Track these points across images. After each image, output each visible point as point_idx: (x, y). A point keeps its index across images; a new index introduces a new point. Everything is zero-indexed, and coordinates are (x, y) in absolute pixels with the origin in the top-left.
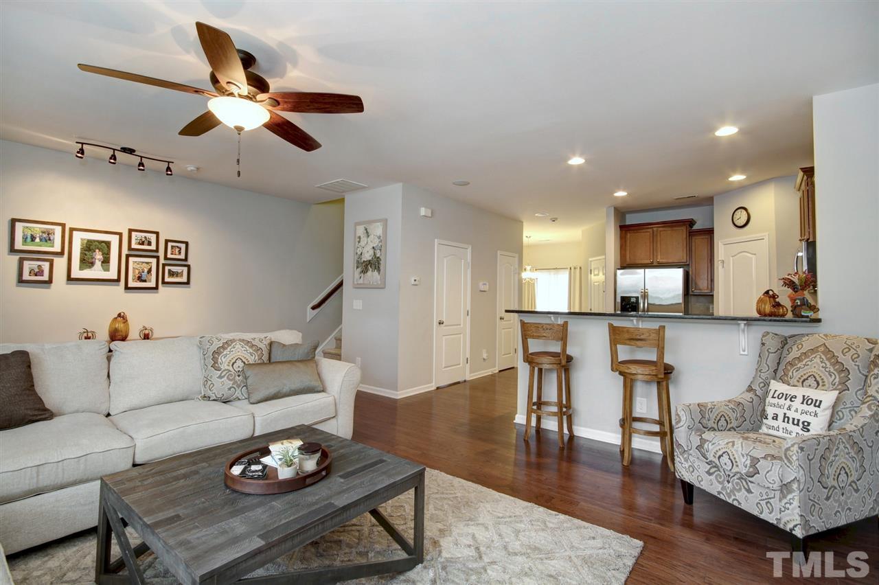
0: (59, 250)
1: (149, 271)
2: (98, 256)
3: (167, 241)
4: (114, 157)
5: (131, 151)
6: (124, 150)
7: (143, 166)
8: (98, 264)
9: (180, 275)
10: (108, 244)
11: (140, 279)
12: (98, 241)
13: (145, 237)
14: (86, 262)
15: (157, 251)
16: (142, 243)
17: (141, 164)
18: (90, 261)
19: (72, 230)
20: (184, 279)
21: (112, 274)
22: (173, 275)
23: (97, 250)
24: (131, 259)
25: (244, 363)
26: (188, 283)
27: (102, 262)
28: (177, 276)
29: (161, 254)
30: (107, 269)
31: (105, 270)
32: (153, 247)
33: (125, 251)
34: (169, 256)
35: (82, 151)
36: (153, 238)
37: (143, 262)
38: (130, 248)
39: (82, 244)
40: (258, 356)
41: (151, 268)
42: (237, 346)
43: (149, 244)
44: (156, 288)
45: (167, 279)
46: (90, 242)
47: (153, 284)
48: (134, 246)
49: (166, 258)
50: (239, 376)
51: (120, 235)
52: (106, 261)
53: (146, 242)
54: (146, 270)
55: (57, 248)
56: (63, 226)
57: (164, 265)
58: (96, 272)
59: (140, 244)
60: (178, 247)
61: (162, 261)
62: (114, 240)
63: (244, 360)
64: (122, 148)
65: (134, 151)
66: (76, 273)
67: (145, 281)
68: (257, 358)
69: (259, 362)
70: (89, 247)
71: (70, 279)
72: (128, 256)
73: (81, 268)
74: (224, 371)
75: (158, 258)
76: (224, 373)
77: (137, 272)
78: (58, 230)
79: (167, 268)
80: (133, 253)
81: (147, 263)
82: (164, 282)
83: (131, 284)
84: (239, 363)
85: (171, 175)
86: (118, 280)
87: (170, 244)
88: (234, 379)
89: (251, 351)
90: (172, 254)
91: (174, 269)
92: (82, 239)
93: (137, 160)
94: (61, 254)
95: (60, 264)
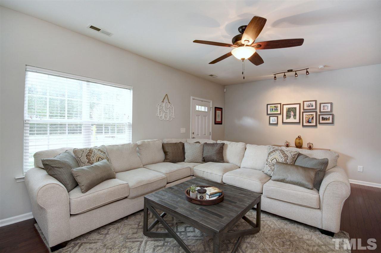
0: (280, 113)
1: (313, 118)
2: (292, 113)
3: (320, 104)
4: (285, 75)
5: (291, 71)
6: (289, 71)
7: (297, 75)
8: (292, 116)
9: (329, 119)
10: (295, 108)
11: (308, 122)
12: (292, 108)
13: (310, 104)
14: (288, 116)
15: (316, 108)
16: (309, 106)
17: (296, 74)
18: (289, 116)
19: (283, 105)
20: (330, 121)
21: (297, 120)
22: (324, 120)
23: (292, 111)
24: (304, 114)
25: (277, 161)
26: (333, 123)
27: (293, 116)
28: (326, 120)
29: (318, 110)
30: (295, 118)
31: (294, 119)
32: (314, 107)
33: (302, 111)
34: (322, 110)
35: (275, 77)
36: (314, 103)
37: (310, 115)
38: (304, 109)
39: (287, 110)
40: (285, 159)
41: (313, 117)
42: (277, 153)
43: (312, 106)
44: (316, 126)
45: (321, 122)
46: (289, 109)
47: (314, 124)
48: (305, 108)
49: (320, 112)
50: (273, 166)
51: (300, 104)
52: (295, 115)
53: (311, 106)
54: (311, 118)
55: (279, 112)
56: (280, 104)
57: (319, 115)
58: (291, 120)
59: (308, 107)
60: (326, 106)
61: (319, 113)
62: (297, 106)
63: (277, 159)
64: (288, 71)
65: (292, 70)
66: (285, 121)
67: (311, 123)
68: (284, 160)
69: (284, 162)
70: (289, 110)
71: (283, 123)
72: (303, 113)
73: (287, 119)
74: (268, 162)
75: (316, 112)
76: (268, 163)
77: (307, 119)
78: (279, 105)
79: (321, 117)
80: (305, 111)
81: (311, 115)
82: (320, 123)
83: (305, 124)
84: (275, 160)
85: (309, 74)
86: (299, 123)
87: (322, 105)
88: (271, 167)
89: (282, 156)
90: (323, 110)
91: (325, 116)
92: (286, 108)
93: (294, 73)
94: (280, 114)
95: (280, 117)
